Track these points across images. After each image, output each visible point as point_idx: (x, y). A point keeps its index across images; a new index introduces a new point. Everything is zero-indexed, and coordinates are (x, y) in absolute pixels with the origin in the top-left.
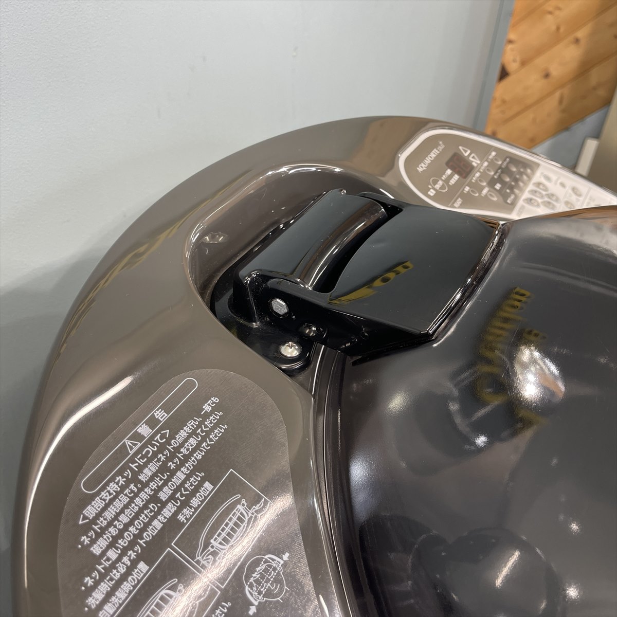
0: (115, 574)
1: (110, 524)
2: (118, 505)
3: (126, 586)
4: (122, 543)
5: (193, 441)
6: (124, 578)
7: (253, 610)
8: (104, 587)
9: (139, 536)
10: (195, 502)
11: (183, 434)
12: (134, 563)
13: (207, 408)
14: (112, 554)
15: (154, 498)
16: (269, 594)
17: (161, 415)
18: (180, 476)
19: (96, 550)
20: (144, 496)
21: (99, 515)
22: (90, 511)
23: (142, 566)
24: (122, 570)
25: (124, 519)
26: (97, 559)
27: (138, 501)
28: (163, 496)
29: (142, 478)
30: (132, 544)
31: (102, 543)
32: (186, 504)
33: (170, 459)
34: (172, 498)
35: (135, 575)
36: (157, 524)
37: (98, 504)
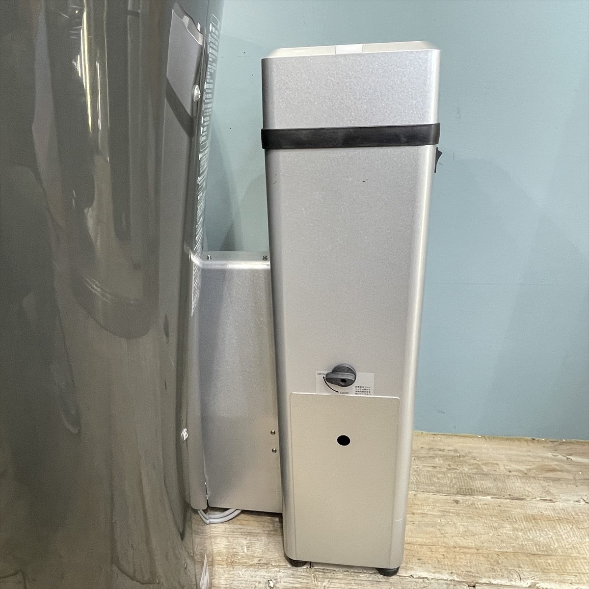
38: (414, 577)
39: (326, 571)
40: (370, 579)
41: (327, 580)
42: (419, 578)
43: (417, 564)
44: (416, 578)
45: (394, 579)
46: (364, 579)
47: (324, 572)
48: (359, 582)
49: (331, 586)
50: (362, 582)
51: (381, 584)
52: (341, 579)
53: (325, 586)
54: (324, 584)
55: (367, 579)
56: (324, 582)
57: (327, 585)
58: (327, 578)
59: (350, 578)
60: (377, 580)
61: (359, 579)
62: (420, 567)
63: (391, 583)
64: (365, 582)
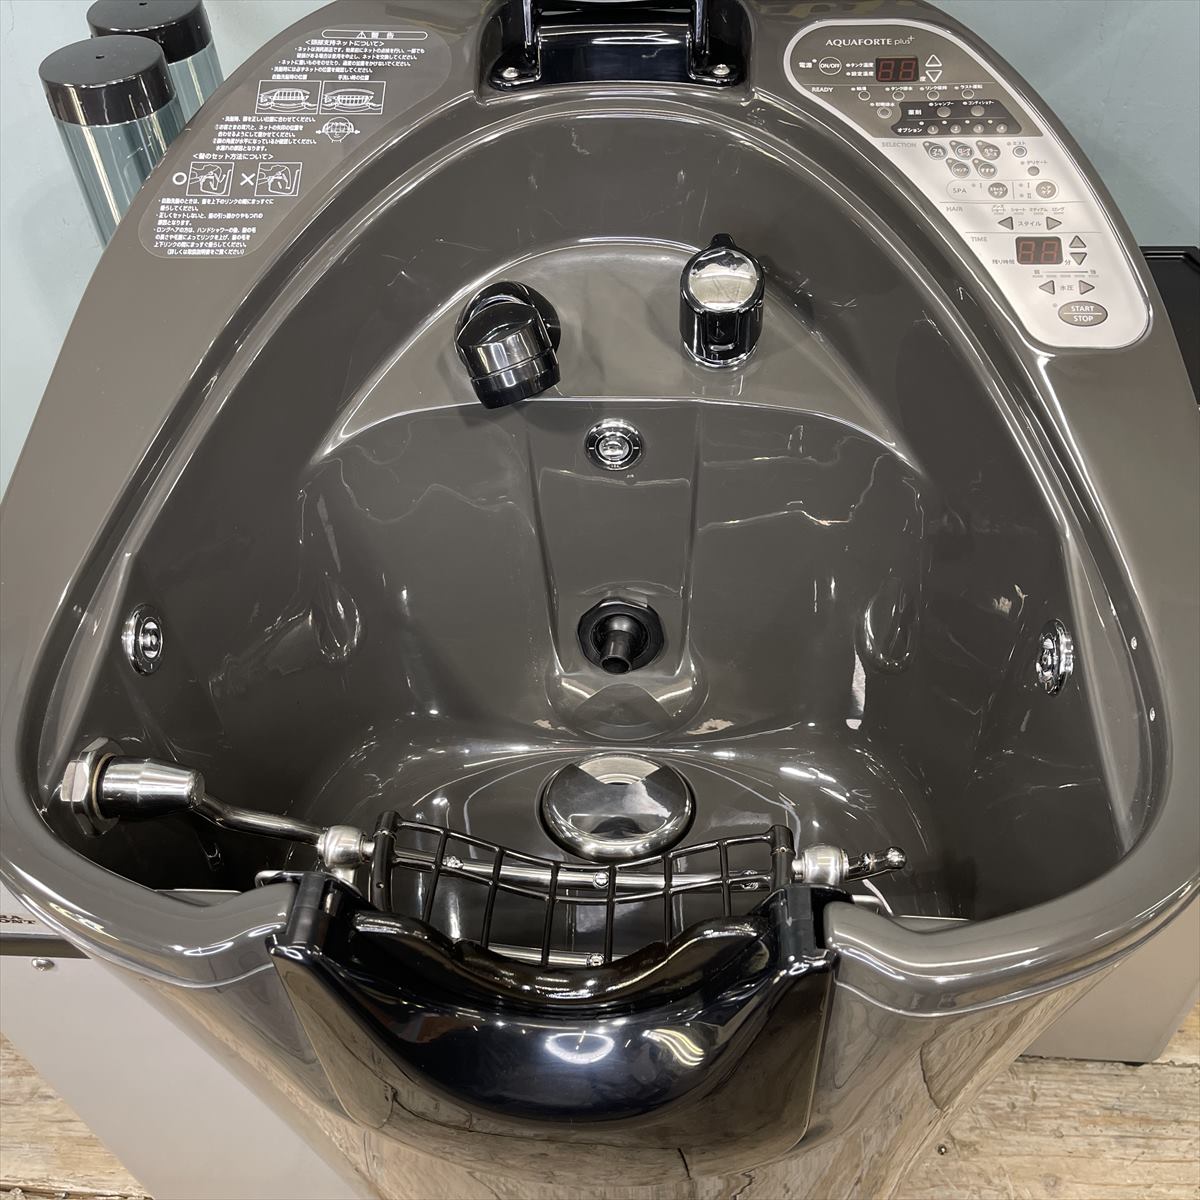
0: (294, 69)
1: (314, 53)
2: (326, 49)
3: (292, 76)
4: (309, 63)
5: (387, 57)
6: (295, 73)
7: (319, 132)
8: (286, 69)
9: (317, 66)
10: (353, 77)
11: (388, 51)
12: (304, 73)
13: (413, 51)
14: (302, 62)
15: (341, 61)
16: (332, 135)
17: (390, 35)
18: (362, 64)
19: (299, 56)
20: (339, 56)
21: (315, 46)
22: (314, 42)
23: (305, 77)
24: (298, 70)
25: (321, 56)
26: (295, 58)
27: (334, 56)
28: (345, 63)
29: (348, 50)
30: (312, 66)
31: (304, 56)
32: (349, 74)
33: (367, 54)
34: (348, 67)
35: (299, 77)
36: (329, 70)
37: (321, 42)
38: (1177, 1064)
39: (1027, 1059)
40: (1105, 1071)
41: (1033, 1076)
42: (1185, 1065)
43: (1179, 1041)
44: (1180, 1066)
45: (1143, 1070)
46: (1095, 1072)
47: (1026, 1062)
48: (1087, 1078)
49: (1043, 1087)
50: (1093, 1078)
51: (1124, 1080)
52: (1057, 1074)
53: (1033, 1087)
54: (1031, 1083)
55: (1098, 1072)
56: (1029, 1079)
57: (1036, 1085)
58: (1033, 1073)
59: (1071, 1071)
60: (1117, 1072)
61: (1086, 1071)
62: (1183, 1045)
63: (1140, 1077)
64: (1097, 1078)
